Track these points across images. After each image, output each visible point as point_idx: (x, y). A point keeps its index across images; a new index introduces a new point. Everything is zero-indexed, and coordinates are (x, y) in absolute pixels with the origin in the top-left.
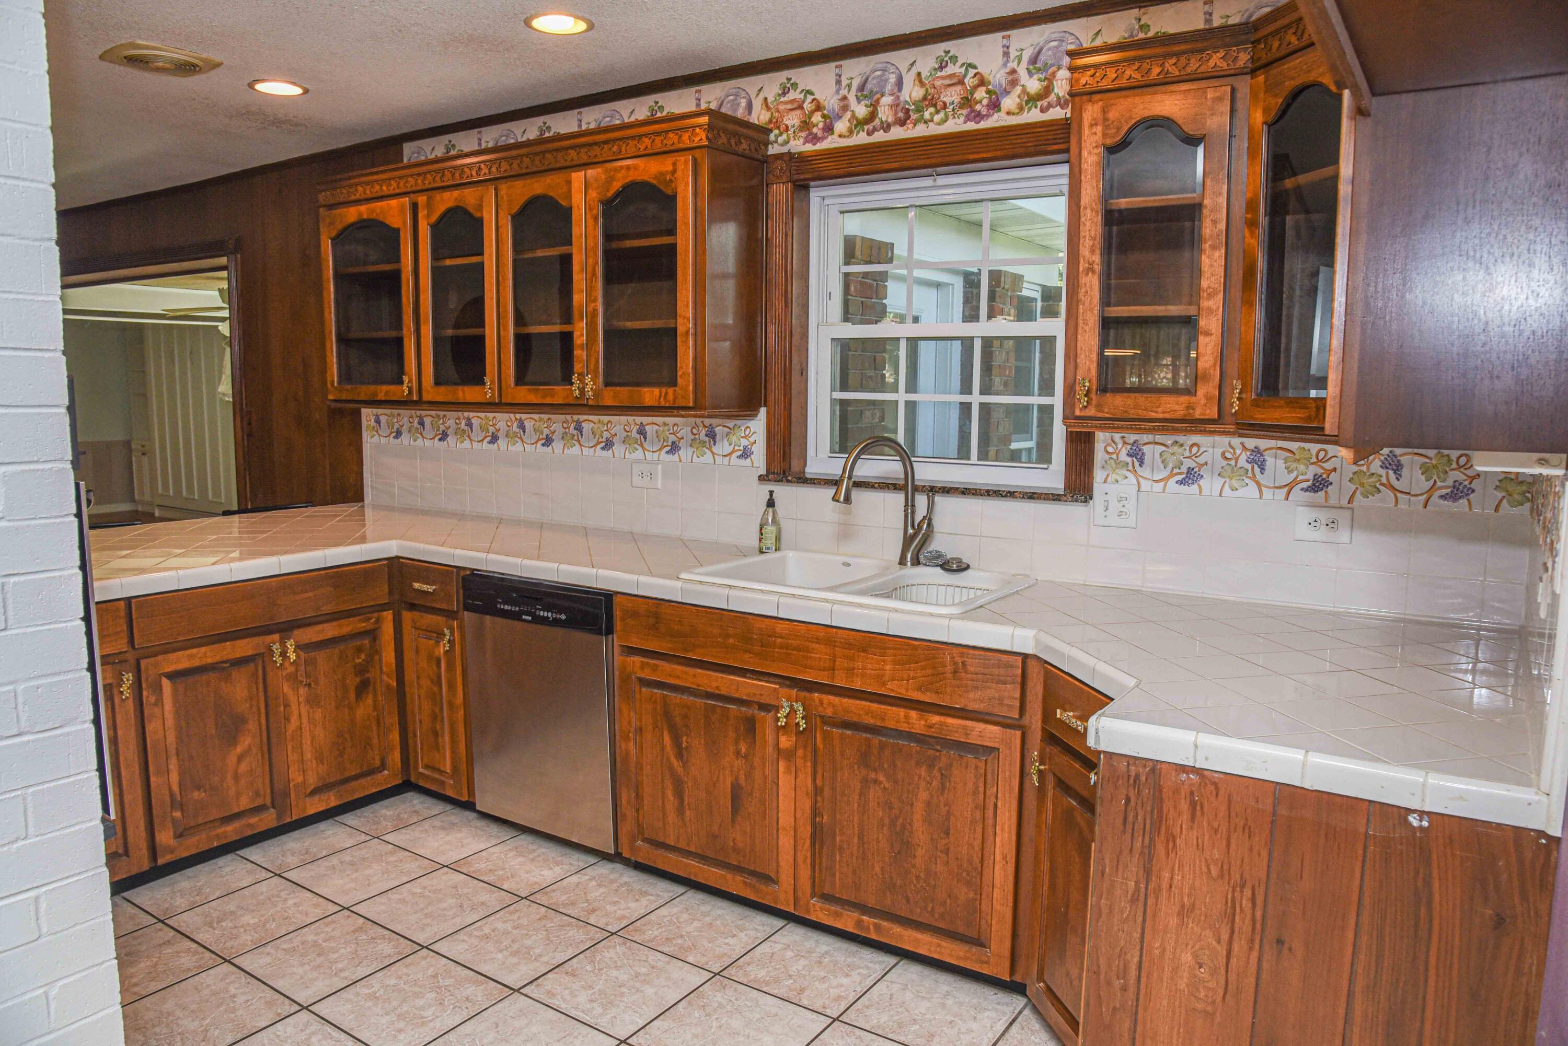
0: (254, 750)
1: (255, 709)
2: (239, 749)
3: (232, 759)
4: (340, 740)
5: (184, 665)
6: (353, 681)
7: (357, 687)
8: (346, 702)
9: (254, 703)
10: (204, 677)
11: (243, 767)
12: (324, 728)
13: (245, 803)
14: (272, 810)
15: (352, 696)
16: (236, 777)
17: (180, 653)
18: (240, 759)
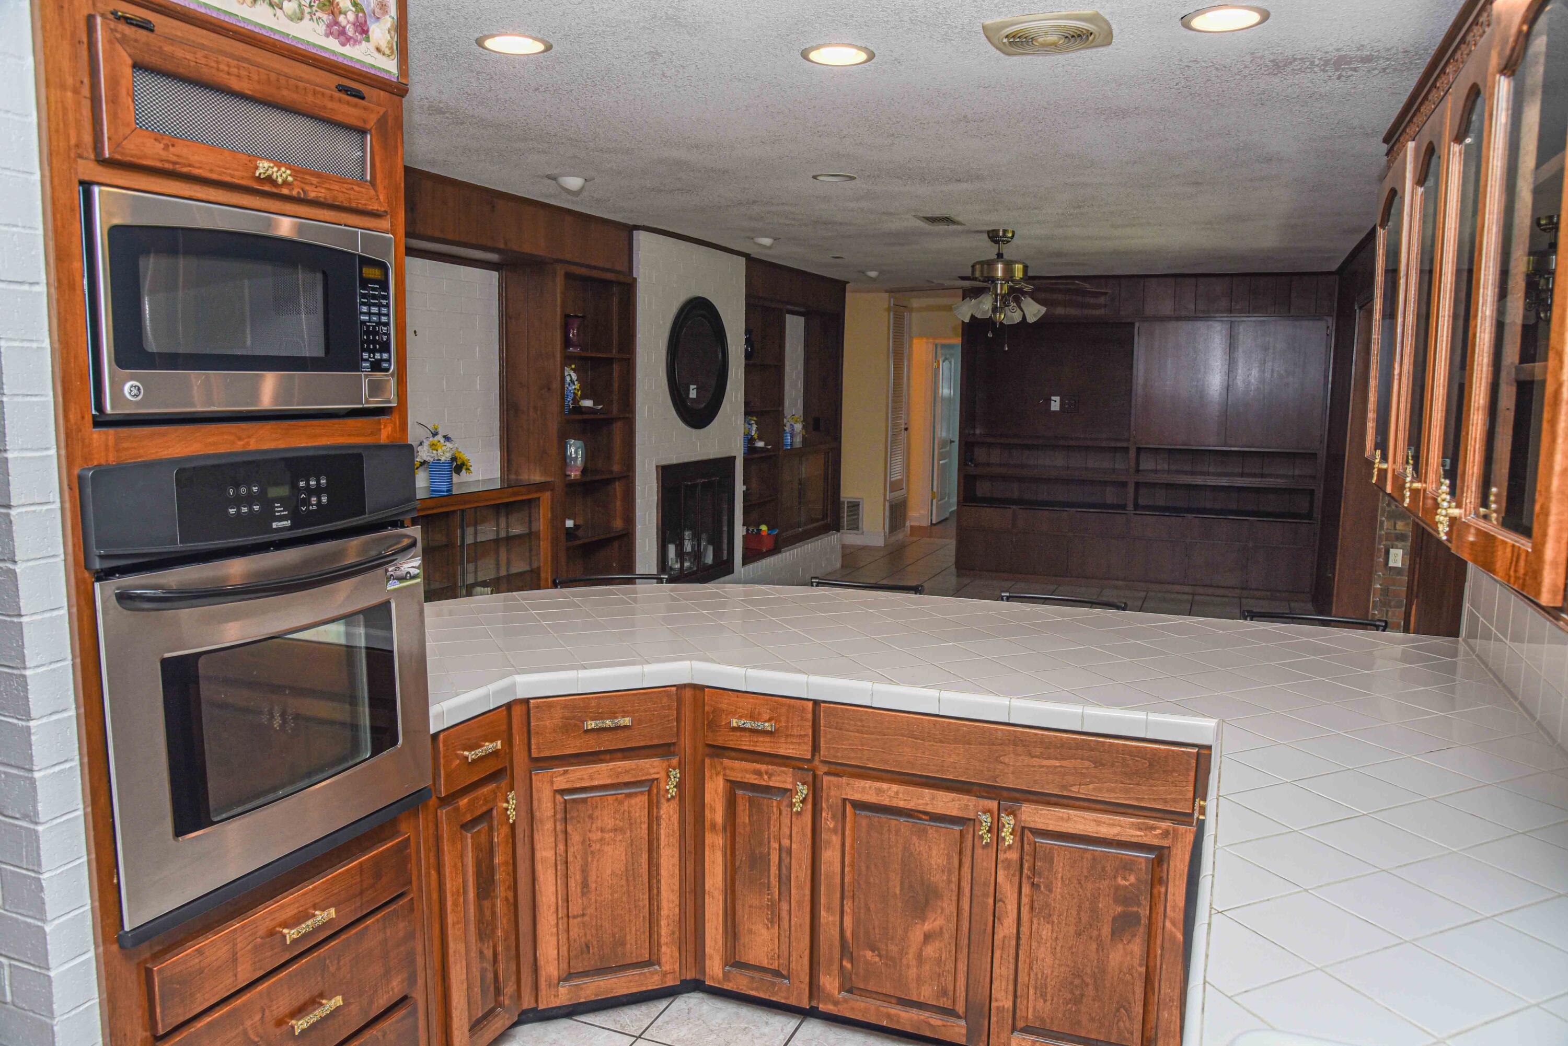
0: (946, 936)
1: (954, 887)
2: (927, 927)
3: (917, 935)
4: (1077, 982)
5: (871, 798)
6: (1109, 909)
7: (1114, 919)
8: (1095, 933)
9: (954, 879)
10: (893, 823)
11: (930, 951)
12: (1054, 954)
13: (926, 994)
14: (963, 1023)
15: (1106, 930)
16: (919, 958)
17: (868, 783)
18: (928, 937)
